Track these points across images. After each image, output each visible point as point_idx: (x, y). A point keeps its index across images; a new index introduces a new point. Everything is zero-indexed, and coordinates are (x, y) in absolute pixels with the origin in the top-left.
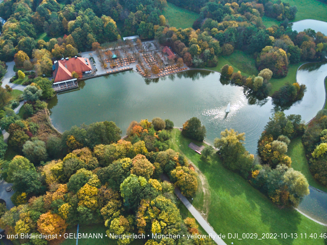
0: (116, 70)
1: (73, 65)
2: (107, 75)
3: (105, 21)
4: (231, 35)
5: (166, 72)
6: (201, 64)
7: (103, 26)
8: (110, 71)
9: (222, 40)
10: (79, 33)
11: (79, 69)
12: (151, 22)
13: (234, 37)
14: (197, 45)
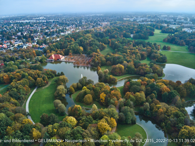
0: (70, 61)
1: (57, 56)
2: (66, 62)
3: (79, 48)
4: (111, 58)
5: (82, 65)
6: (93, 65)
7: (77, 49)
8: (67, 61)
9: (107, 60)
10: (68, 49)
11: (58, 58)
12: (93, 51)
13: (112, 59)
14: (96, 59)
